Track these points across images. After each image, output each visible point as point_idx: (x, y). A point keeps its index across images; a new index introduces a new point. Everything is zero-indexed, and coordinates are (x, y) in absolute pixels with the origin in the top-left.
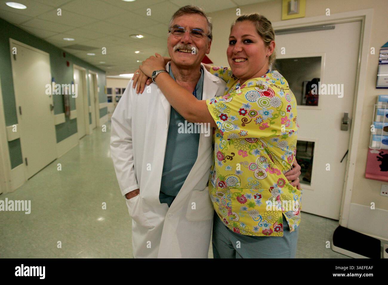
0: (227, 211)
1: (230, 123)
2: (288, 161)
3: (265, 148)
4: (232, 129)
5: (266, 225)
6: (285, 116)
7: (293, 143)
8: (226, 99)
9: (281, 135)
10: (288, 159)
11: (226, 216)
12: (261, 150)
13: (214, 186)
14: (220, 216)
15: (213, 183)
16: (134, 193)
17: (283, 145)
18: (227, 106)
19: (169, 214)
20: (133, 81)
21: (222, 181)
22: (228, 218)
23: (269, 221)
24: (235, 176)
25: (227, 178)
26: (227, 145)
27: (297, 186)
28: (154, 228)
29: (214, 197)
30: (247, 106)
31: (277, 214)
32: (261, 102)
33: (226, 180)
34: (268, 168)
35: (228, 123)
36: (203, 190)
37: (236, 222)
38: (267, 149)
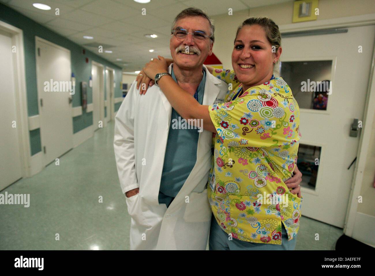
0: (225, 216)
1: (231, 131)
2: (289, 169)
3: (266, 157)
4: (233, 137)
5: (264, 233)
6: (288, 126)
7: (295, 152)
8: (228, 107)
9: (283, 145)
10: (289, 167)
11: (224, 221)
12: (262, 159)
13: (213, 190)
14: (218, 220)
15: (212, 187)
16: (133, 192)
17: (284, 154)
18: (228, 114)
19: (168, 214)
20: (137, 82)
21: (221, 187)
22: (226, 223)
23: (267, 229)
24: (235, 183)
25: (227, 184)
26: (227, 153)
27: (298, 194)
28: (151, 228)
29: (213, 200)
30: (249, 115)
31: (276, 222)
32: (263, 112)
33: (226, 186)
34: (268, 176)
35: (229, 130)
36: (201, 192)
37: (234, 228)
38: (268, 158)
